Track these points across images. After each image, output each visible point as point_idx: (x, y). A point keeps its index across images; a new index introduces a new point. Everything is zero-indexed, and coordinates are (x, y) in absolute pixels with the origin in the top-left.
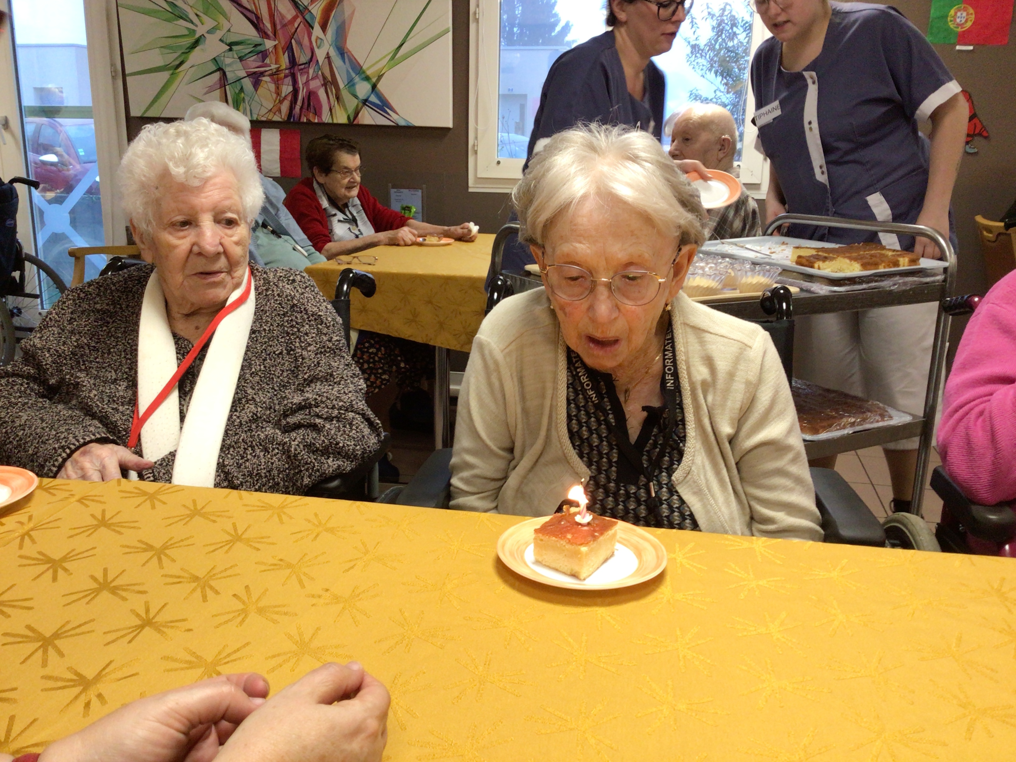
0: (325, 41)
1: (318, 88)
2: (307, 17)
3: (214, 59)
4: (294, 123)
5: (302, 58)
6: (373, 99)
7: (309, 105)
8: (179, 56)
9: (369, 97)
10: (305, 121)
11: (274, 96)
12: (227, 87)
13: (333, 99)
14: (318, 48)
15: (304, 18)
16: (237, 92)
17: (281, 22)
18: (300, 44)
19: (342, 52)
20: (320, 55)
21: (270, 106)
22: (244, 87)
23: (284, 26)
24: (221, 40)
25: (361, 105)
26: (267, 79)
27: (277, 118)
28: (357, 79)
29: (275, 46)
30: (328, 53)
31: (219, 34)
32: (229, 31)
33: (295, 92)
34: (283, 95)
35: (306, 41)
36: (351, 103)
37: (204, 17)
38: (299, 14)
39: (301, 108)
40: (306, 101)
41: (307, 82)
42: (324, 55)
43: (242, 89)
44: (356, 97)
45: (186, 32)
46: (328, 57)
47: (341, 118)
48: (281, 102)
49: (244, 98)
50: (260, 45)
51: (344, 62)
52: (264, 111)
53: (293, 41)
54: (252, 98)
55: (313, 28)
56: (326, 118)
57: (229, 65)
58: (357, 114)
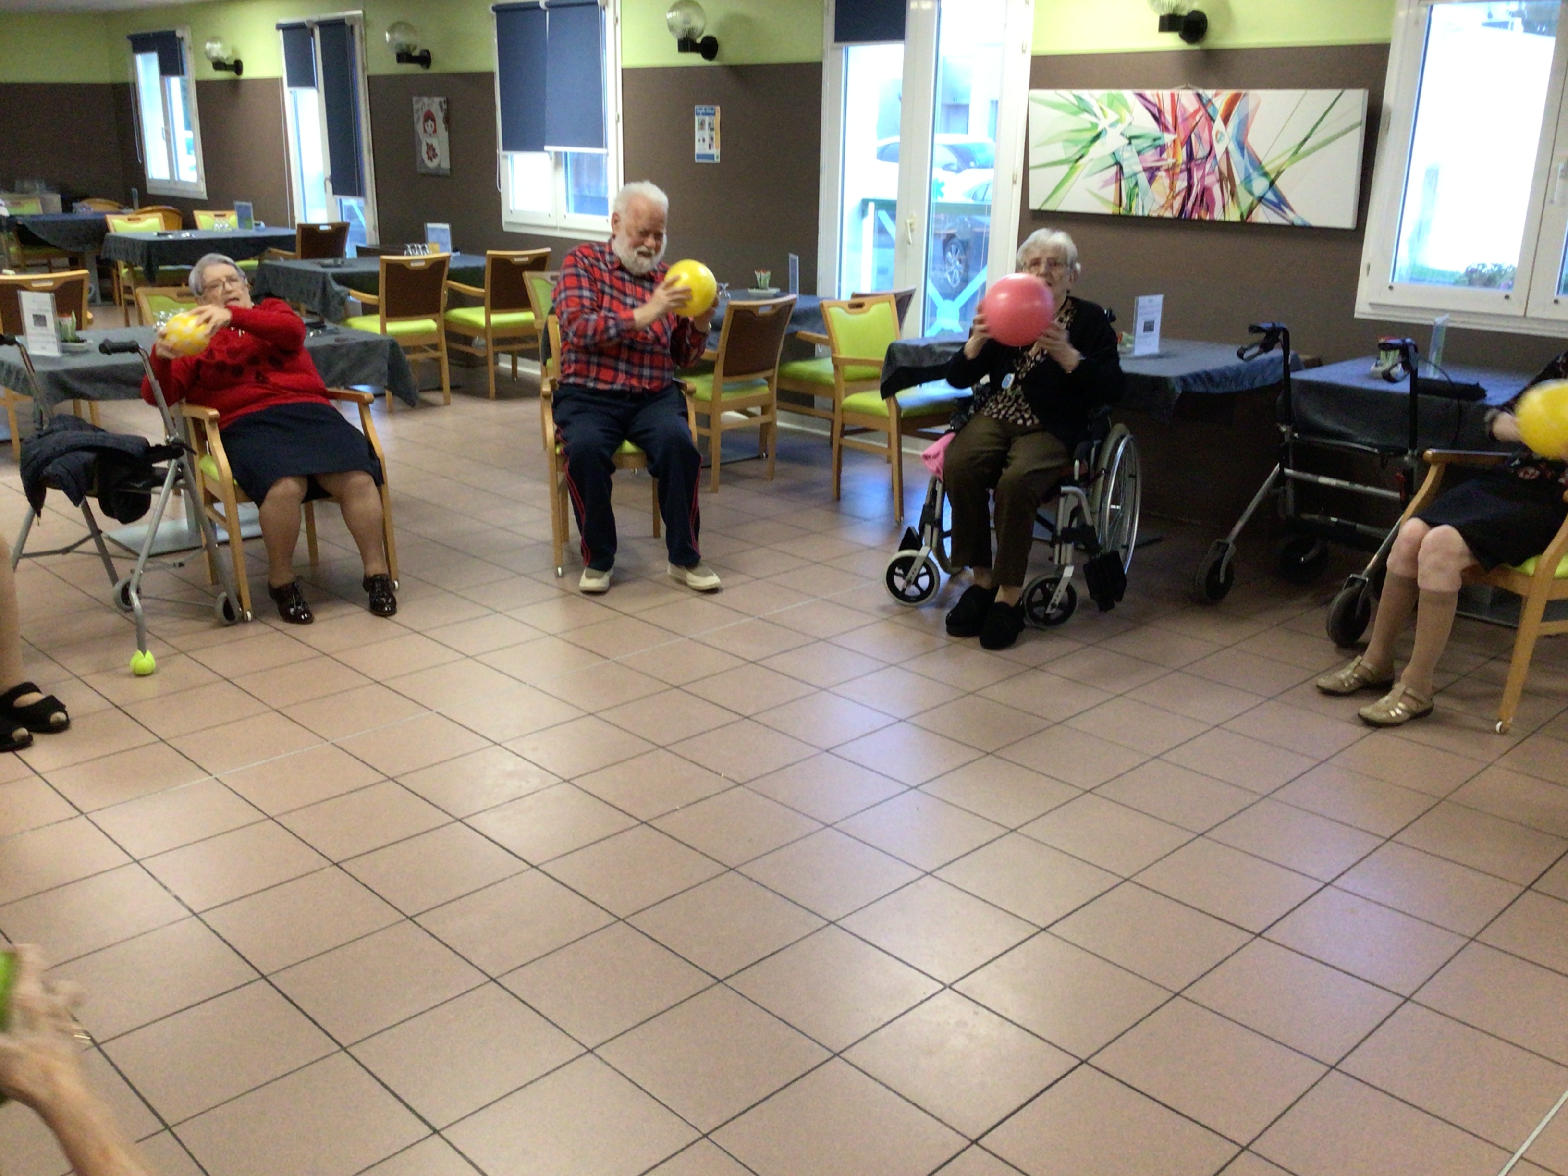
0: (1226, 136)
1: (1213, 184)
2: (1210, 110)
3: (1114, 153)
4: (1185, 219)
5: (1200, 152)
6: (1270, 196)
7: (1202, 200)
8: (1079, 151)
9: (1265, 194)
10: (1196, 217)
11: (1168, 191)
12: (1123, 182)
13: (1227, 195)
14: (1218, 142)
15: (1206, 111)
16: (1132, 186)
17: (1182, 115)
18: (1199, 138)
19: (1242, 146)
20: (1219, 150)
21: (1162, 201)
22: (1139, 182)
23: (1185, 120)
24: (1122, 134)
25: (1256, 202)
26: (1162, 174)
27: (1168, 214)
28: (1255, 175)
29: (1174, 141)
30: (1227, 148)
31: (1120, 128)
32: (1131, 124)
33: (1190, 187)
34: (1177, 190)
35: (1205, 136)
36: (1246, 200)
37: (1108, 111)
38: (1202, 109)
39: (1194, 205)
40: (1199, 199)
41: (1203, 177)
42: (1224, 149)
43: (1136, 184)
44: (1251, 192)
45: (1089, 126)
46: (1227, 152)
47: (1234, 215)
48: (1174, 197)
49: (1137, 194)
50: (1159, 139)
51: (1243, 155)
52: (1155, 207)
53: (1193, 136)
54: (1145, 194)
55: (1214, 121)
56: (1218, 215)
57: (1127, 159)
58: (1250, 212)
